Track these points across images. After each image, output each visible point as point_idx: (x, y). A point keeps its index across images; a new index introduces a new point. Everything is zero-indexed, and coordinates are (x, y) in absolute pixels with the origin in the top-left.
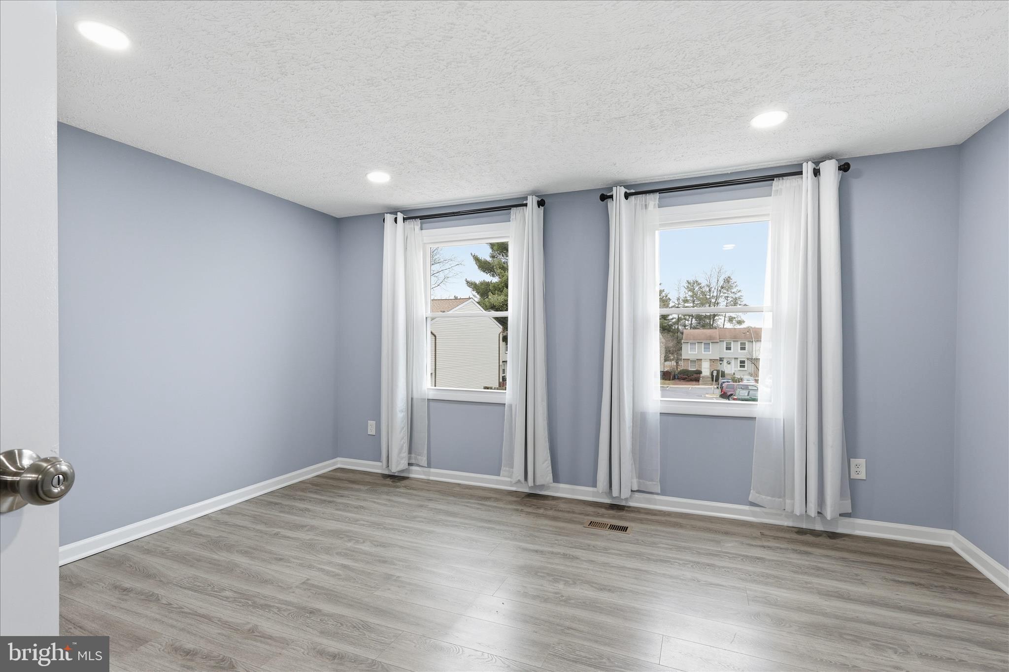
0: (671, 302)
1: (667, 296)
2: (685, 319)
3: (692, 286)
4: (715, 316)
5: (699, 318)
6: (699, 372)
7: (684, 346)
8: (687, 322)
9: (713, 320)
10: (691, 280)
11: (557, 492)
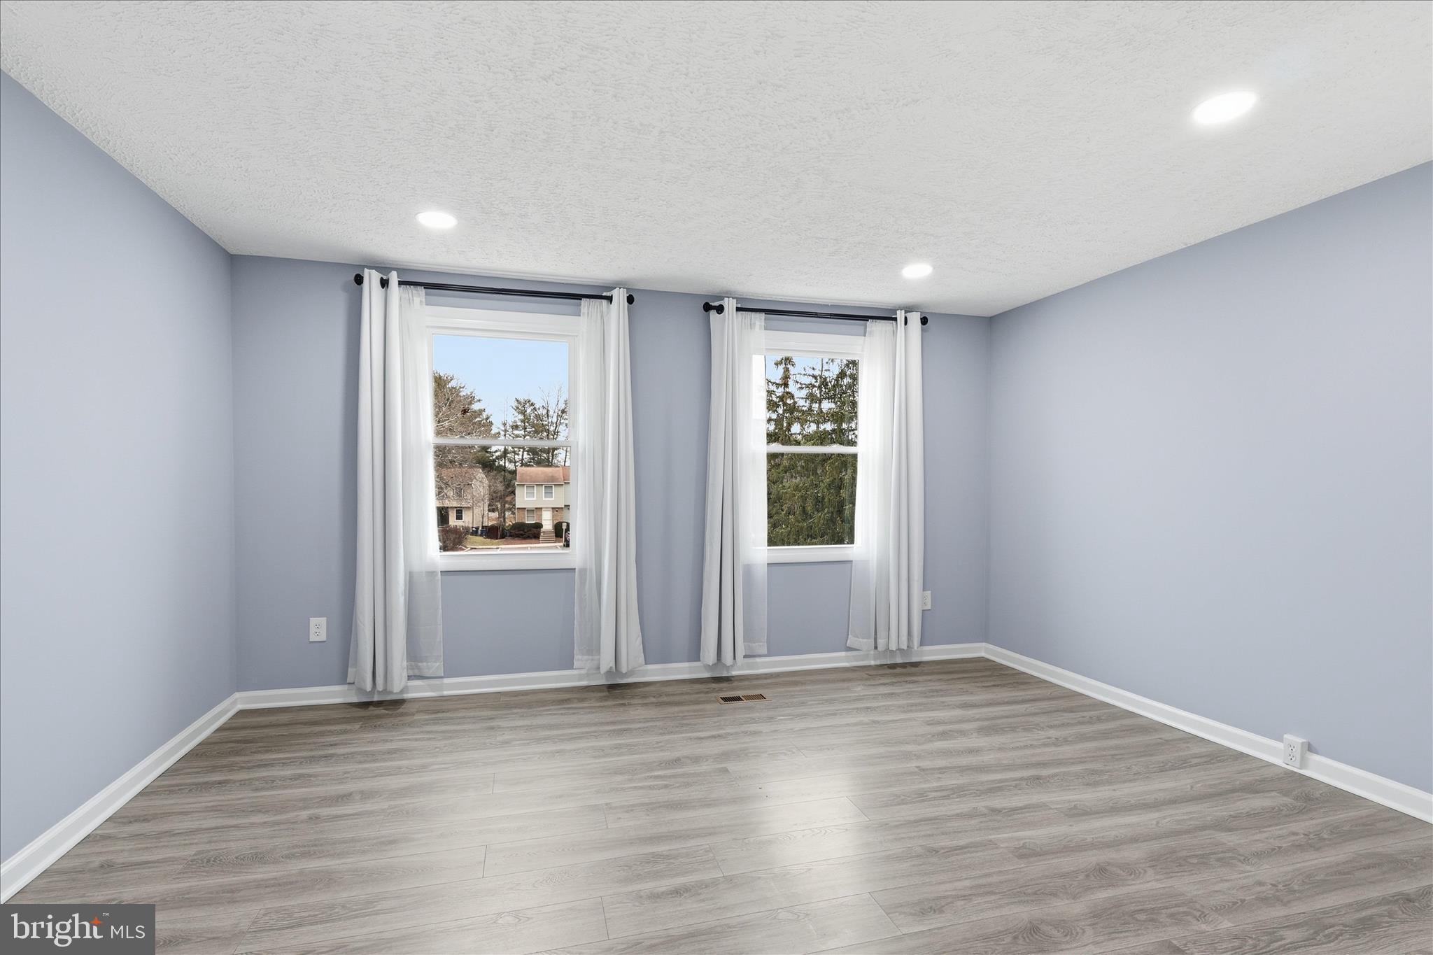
0: (493, 427)
1: (487, 419)
2: (514, 452)
3: (521, 406)
4: (554, 449)
5: (533, 451)
6: (539, 526)
7: (517, 492)
8: (516, 456)
9: (553, 456)
10: (522, 399)
11: (644, 677)
